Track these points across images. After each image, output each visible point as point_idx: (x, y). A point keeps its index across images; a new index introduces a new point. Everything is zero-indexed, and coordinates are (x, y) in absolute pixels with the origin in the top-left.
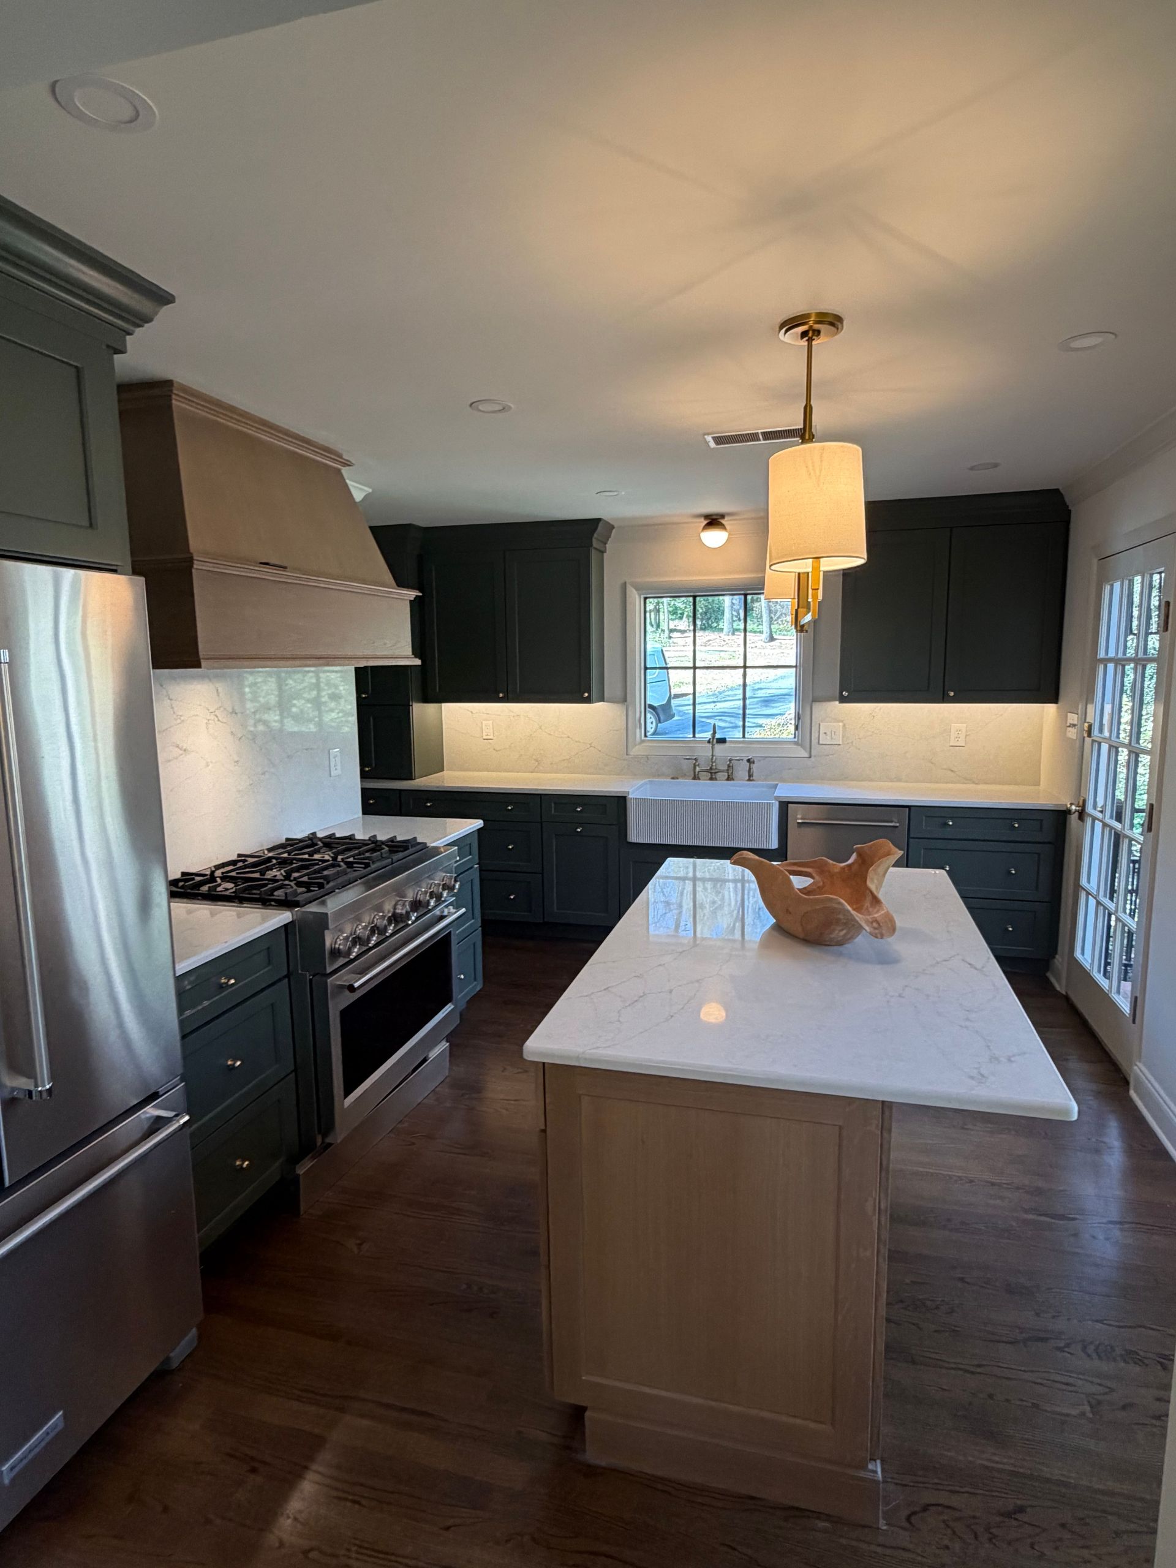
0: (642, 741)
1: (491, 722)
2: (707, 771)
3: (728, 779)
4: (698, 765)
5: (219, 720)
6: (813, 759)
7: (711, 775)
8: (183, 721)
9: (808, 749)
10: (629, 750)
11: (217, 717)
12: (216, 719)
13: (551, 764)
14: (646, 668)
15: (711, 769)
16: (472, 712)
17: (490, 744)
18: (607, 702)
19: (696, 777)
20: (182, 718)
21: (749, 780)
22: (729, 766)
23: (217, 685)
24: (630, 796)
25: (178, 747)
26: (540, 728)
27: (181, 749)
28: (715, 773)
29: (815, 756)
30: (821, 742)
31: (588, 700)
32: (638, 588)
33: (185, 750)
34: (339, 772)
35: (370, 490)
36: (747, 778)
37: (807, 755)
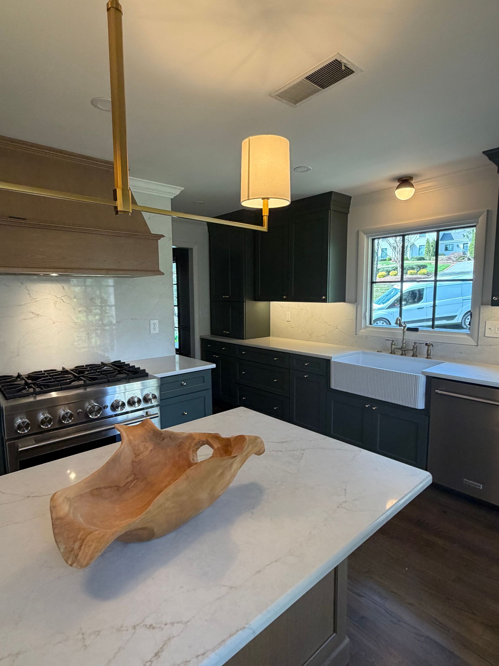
0: (367, 327)
1: (290, 312)
2: (399, 349)
3: (413, 356)
4: (394, 344)
5: (64, 302)
6: (479, 347)
7: (402, 352)
8: (37, 301)
9: (476, 339)
10: (358, 331)
11: (62, 300)
12: (62, 301)
13: (317, 337)
14: (372, 283)
15: (402, 347)
16: (282, 307)
17: (289, 323)
18: (346, 302)
19: (392, 352)
20: (36, 300)
21: (427, 358)
22: (414, 347)
23: (63, 285)
24: (332, 360)
25: (33, 313)
26: (312, 316)
27: (35, 314)
28: (405, 351)
29: (481, 345)
30: (486, 335)
31: (325, 301)
32: (367, 233)
33: (38, 315)
34: (157, 331)
35: (183, 189)
36: (426, 356)
37: (476, 344)
